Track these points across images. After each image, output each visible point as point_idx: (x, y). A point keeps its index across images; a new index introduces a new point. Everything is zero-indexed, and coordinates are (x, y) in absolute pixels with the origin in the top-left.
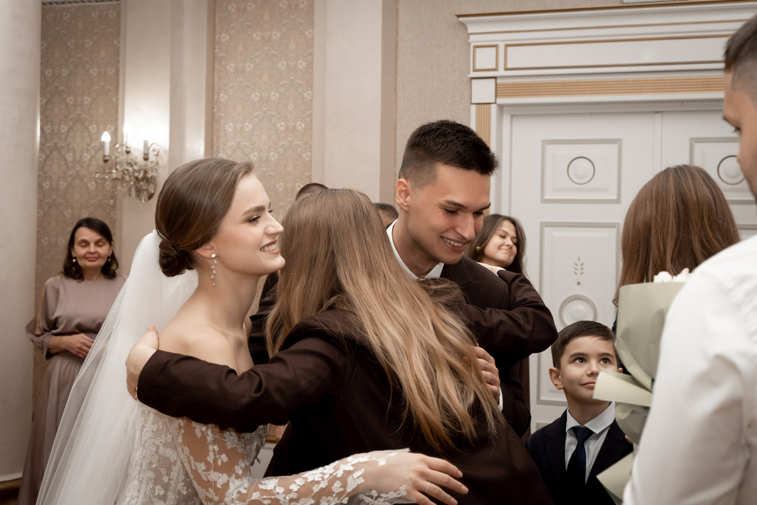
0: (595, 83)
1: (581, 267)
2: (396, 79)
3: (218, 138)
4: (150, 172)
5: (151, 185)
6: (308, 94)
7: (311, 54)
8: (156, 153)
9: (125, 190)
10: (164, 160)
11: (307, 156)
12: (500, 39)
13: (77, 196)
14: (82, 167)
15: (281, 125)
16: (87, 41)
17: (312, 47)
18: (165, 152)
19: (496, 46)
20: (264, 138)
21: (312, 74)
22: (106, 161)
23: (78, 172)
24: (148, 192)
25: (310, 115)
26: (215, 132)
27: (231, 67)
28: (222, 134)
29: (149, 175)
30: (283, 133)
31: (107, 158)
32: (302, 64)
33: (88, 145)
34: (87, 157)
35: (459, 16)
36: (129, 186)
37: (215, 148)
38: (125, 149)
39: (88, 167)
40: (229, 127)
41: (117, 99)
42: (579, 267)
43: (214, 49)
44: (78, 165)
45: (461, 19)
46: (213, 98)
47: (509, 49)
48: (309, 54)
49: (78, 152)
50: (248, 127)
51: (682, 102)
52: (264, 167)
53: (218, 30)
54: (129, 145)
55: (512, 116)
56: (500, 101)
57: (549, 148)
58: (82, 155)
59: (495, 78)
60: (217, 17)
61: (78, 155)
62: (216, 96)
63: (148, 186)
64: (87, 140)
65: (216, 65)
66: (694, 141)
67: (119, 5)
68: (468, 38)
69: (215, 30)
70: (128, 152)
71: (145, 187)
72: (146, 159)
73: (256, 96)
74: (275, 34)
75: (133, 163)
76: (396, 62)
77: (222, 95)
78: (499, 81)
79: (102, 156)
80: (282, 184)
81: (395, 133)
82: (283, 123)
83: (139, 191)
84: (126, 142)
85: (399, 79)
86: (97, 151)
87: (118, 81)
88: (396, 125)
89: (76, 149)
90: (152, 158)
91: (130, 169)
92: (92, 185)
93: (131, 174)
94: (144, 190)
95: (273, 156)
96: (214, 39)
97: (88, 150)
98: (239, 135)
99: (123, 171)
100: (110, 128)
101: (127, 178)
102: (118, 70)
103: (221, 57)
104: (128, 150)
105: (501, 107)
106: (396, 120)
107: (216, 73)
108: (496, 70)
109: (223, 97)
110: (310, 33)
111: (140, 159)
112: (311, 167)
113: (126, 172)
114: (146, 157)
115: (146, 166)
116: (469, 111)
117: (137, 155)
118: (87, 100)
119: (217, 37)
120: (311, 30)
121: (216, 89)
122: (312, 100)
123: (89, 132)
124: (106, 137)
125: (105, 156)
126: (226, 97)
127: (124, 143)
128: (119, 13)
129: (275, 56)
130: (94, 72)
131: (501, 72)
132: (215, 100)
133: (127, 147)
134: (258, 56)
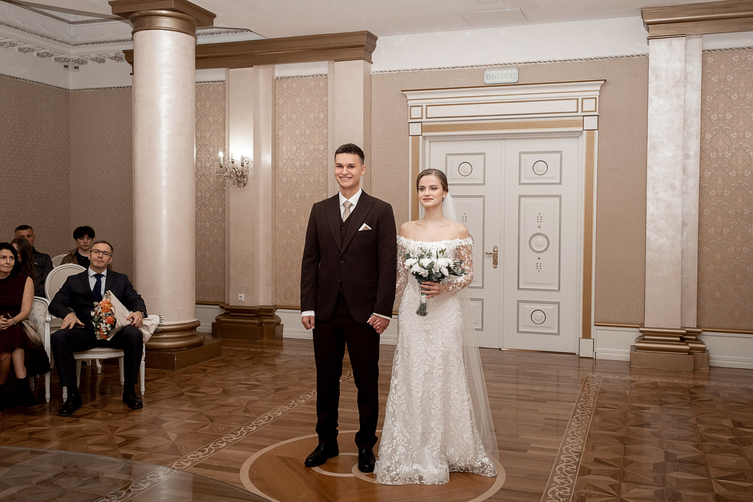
0: (471, 125)
1: (466, 218)
2: (371, 123)
3: (278, 155)
4: (245, 172)
5: (245, 179)
6: (325, 131)
7: (327, 110)
8: (247, 163)
9: (231, 182)
10: (251, 166)
11: (325, 163)
12: (424, 103)
13: (203, 185)
14: (206, 170)
15: (311, 147)
16: (207, 103)
17: (327, 107)
18: (252, 162)
19: (421, 106)
20: (303, 154)
21: (327, 121)
22: (221, 167)
23: (203, 173)
24: (244, 183)
25: (327, 142)
26: (277, 151)
27: (284, 117)
28: (280, 152)
29: (244, 174)
30: (312, 152)
31: (222, 165)
32: (322, 116)
33: (209, 158)
34: (208, 165)
35: (402, 91)
36: (234, 180)
37: (277, 160)
38: (231, 160)
39: (209, 170)
40: (284, 149)
41: (224, 134)
42: (465, 218)
43: (276, 108)
44: (203, 169)
45: (403, 92)
46: (275, 133)
47: (428, 107)
48: (326, 110)
49: (203, 162)
50: (294, 148)
51: (515, 134)
52: (303, 169)
53: (277, 97)
54: (233, 159)
55: (430, 142)
56: (424, 134)
57: (449, 157)
58: (206, 164)
59: (421, 122)
60: (276, 91)
61: (203, 164)
62: (277, 132)
63: (244, 180)
64: (208, 156)
65: (277, 116)
66: (521, 153)
67: (225, 84)
68: (408, 102)
69: (276, 98)
70: (233, 162)
71: (242, 180)
72: (242, 166)
73: (298, 132)
74: (308, 100)
75: (235, 168)
76: (371, 114)
77: (280, 132)
78: (423, 124)
79: (218, 164)
80: (312, 178)
81: (371, 151)
82: (312, 146)
83: (239, 182)
84: (232, 157)
85: (372, 123)
86: (213, 162)
87: (225, 124)
88: (371, 147)
89: (202, 160)
90: (245, 165)
91: (234, 171)
92: (211, 180)
93: (234, 173)
94: (242, 182)
95: (308, 164)
96: (275, 103)
97: (209, 161)
98: (289, 153)
99: (231, 172)
100: (220, 149)
101: (232, 176)
102: (225, 118)
103: (279, 111)
104: (233, 161)
105: (425, 137)
106: (371, 144)
107: (276, 120)
108: (421, 118)
109: (281, 133)
110: (326, 99)
111: (239, 166)
112: (327, 169)
113: (232, 173)
114: (243, 165)
115: (243, 169)
116: (408, 139)
117: (238, 163)
118: (208, 134)
119: (277, 101)
120: (326, 98)
121: (277, 129)
122: (327, 134)
123: (209, 151)
124: (221, 155)
125: (221, 164)
126: (282, 132)
127: (230, 157)
128: (224, 88)
129: (308, 111)
130: (211, 119)
131: (424, 119)
132: (276, 134)
133: (232, 160)
134: (299, 111)
